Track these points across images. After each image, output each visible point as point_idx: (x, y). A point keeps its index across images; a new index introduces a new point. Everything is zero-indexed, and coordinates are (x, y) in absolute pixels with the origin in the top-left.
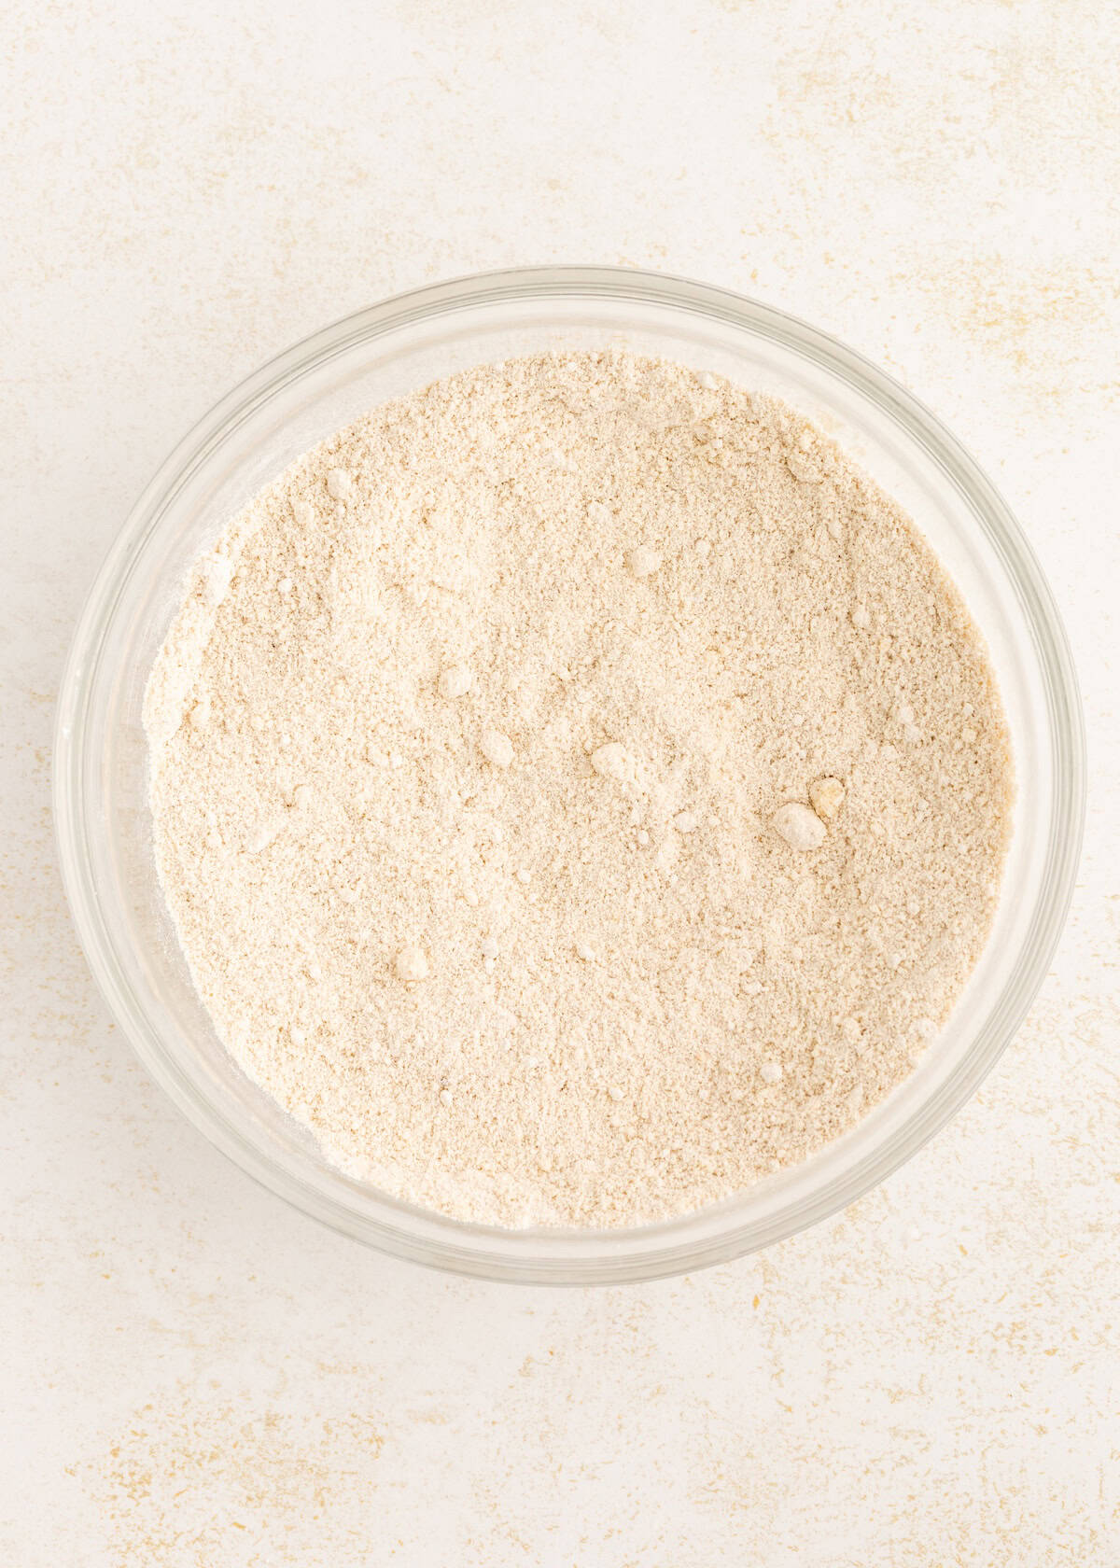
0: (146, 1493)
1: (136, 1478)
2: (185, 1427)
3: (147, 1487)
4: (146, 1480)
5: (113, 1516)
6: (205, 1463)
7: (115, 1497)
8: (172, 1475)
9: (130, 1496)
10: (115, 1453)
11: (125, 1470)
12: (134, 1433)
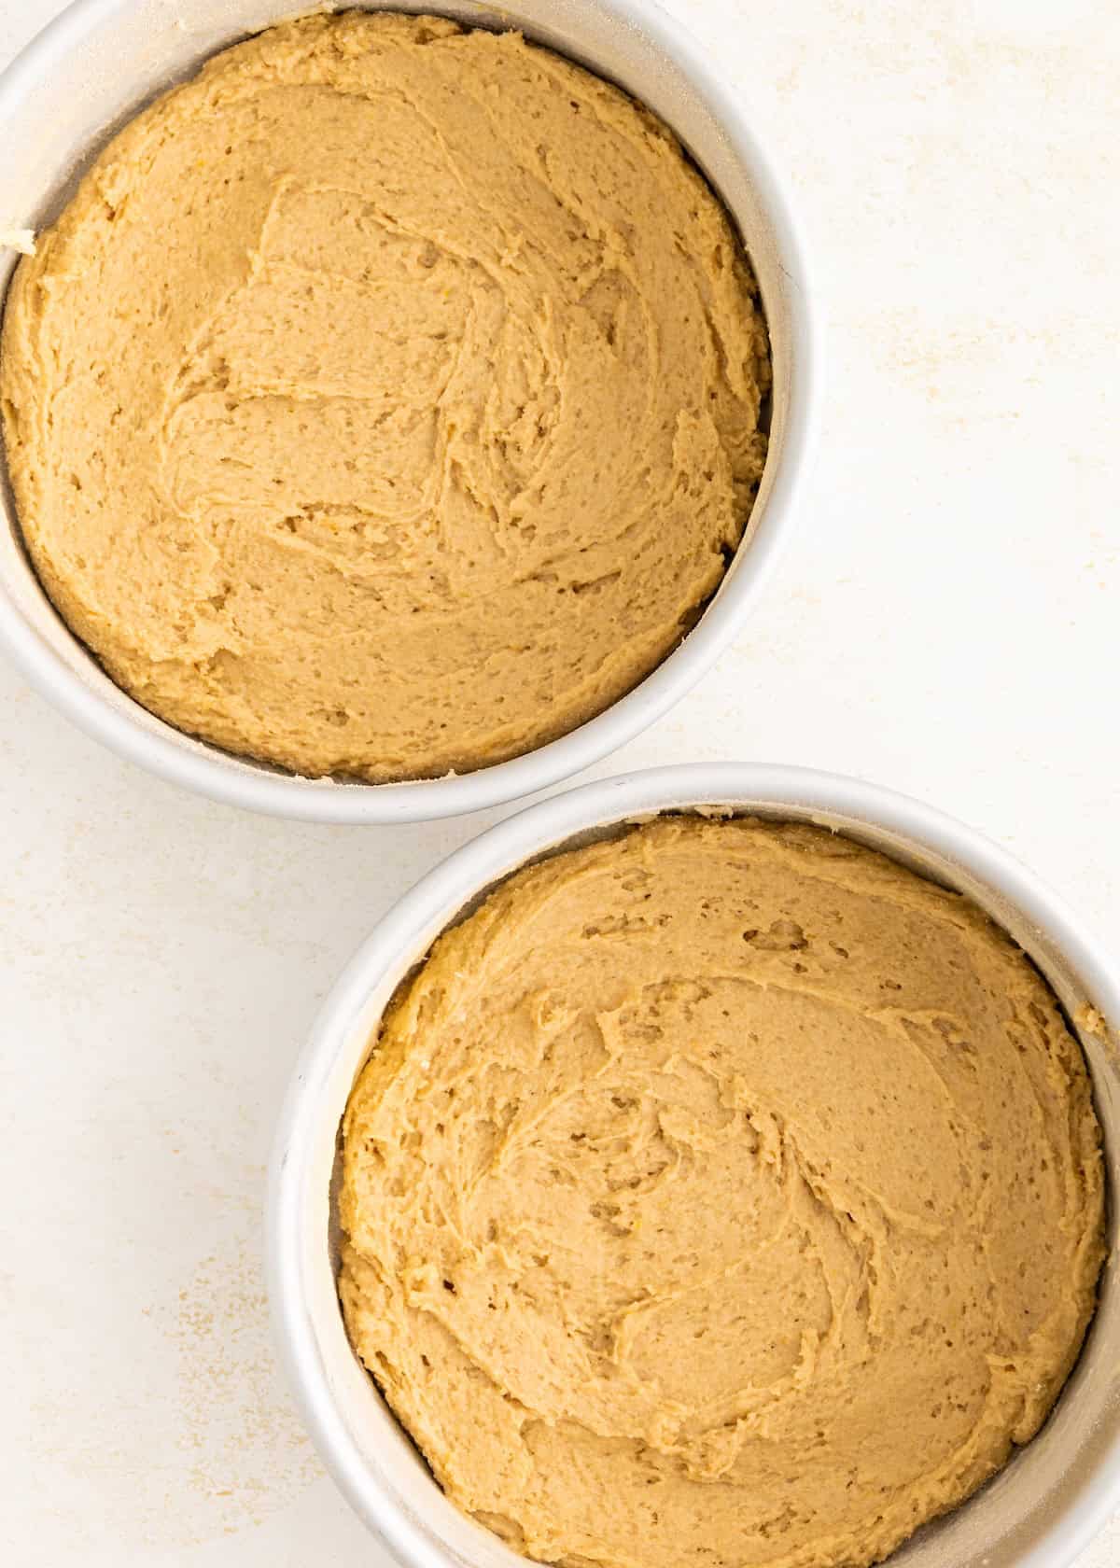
0: (208, 1331)
1: (201, 1318)
2: (241, 1275)
3: (210, 1325)
4: (209, 1319)
5: (181, 1350)
6: (258, 1306)
7: (182, 1334)
8: (230, 1315)
9: (195, 1333)
10: (183, 1297)
11: (192, 1312)
12: (199, 1280)
